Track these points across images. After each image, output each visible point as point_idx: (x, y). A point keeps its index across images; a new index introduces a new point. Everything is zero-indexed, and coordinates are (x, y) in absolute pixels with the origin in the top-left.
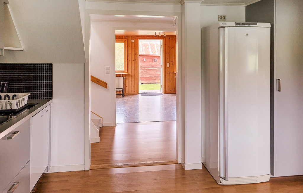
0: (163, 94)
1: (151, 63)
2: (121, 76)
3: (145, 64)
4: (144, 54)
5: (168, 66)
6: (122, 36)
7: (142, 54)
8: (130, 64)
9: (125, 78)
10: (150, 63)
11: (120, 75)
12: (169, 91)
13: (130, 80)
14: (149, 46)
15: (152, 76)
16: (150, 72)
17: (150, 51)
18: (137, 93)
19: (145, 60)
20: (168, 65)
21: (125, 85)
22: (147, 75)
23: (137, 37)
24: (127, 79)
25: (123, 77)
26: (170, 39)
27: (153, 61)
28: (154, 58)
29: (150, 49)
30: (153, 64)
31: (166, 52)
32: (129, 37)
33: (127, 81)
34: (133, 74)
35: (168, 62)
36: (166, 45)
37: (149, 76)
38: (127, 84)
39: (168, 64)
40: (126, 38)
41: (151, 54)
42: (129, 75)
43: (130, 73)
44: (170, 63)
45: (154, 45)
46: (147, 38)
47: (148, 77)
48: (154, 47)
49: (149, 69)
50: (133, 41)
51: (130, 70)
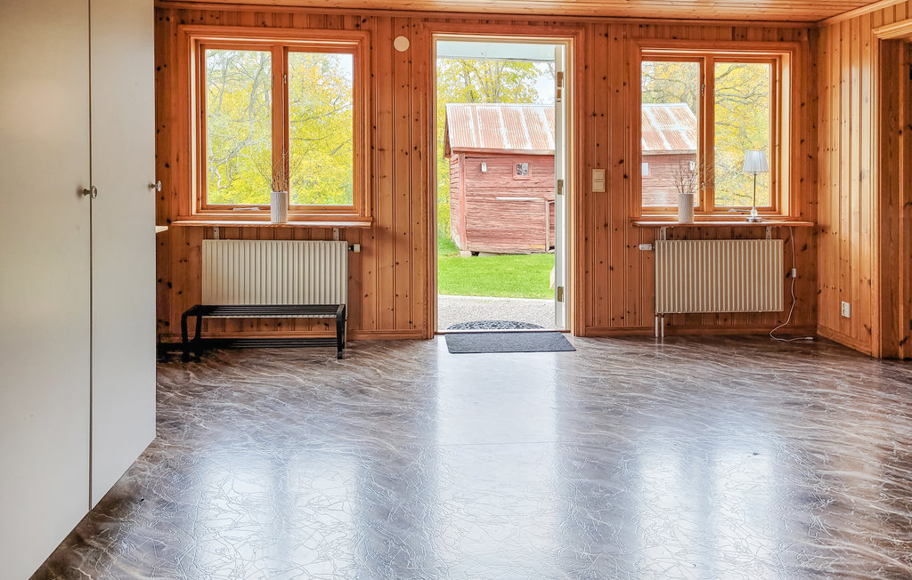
0: (571, 338)
1: (507, 178)
2: (336, 235)
3: (483, 183)
4: (482, 147)
5: (598, 186)
6: (342, 17)
7: (476, 146)
8: (388, 171)
9: (357, 248)
10: (505, 180)
11: (331, 229)
12: (605, 324)
13: (388, 261)
14: (501, 120)
15: (511, 226)
16: (505, 214)
17: (505, 137)
18: (428, 334)
19: (484, 169)
20: (598, 180)
21: (360, 285)
22: (493, 223)
23: (426, 20)
24: (370, 254)
25: (345, 244)
26: (612, 34)
27: (515, 172)
28: (517, 161)
29: (503, 131)
30: (515, 184)
31: (590, 112)
32: (379, 19)
33: (370, 264)
34: (402, 227)
35: (599, 166)
36: (590, 71)
37: (498, 225)
38: (370, 284)
39: (598, 176)
40: (365, 26)
41: (507, 146)
42: (377, 231)
43: (386, 219)
44: (610, 168)
45: (518, 115)
46: (485, 27)
47: (496, 231)
48: (519, 123)
49: (500, 202)
50: (402, 44)
51: (388, 203)
